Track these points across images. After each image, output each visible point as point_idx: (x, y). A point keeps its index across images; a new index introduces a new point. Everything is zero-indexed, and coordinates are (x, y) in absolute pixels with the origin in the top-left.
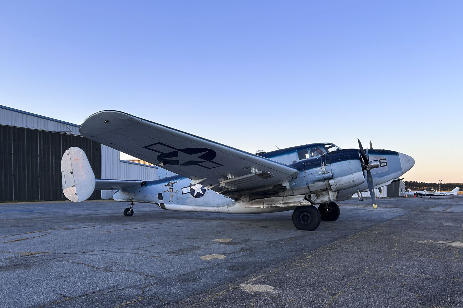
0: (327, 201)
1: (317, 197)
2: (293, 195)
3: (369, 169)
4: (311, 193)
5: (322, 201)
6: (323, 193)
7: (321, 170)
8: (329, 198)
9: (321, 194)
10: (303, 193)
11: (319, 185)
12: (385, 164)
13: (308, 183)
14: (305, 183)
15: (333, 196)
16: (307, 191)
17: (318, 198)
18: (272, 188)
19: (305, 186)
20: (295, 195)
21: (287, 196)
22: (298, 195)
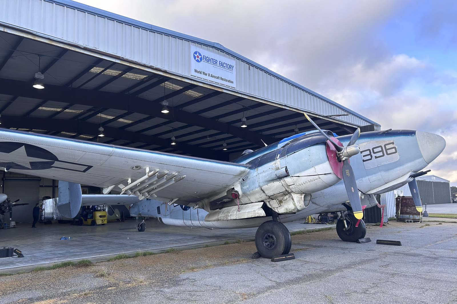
0: (293, 209)
1: (280, 203)
2: (251, 203)
3: (345, 158)
4: (269, 198)
5: (287, 209)
6: (285, 198)
7: (274, 165)
8: (294, 204)
9: (282, 199)
10: (260, 199)
11: (275, 187)
12: (394, 150)
13: (261, 184)
14: (257, 185)
15: (299, 201)
16: (263, 197)
17: (281, 205)
18: (226, 194)
19: (258, 189)
20: (253, 203)
21: (245, 204)
22: (256, 202)
